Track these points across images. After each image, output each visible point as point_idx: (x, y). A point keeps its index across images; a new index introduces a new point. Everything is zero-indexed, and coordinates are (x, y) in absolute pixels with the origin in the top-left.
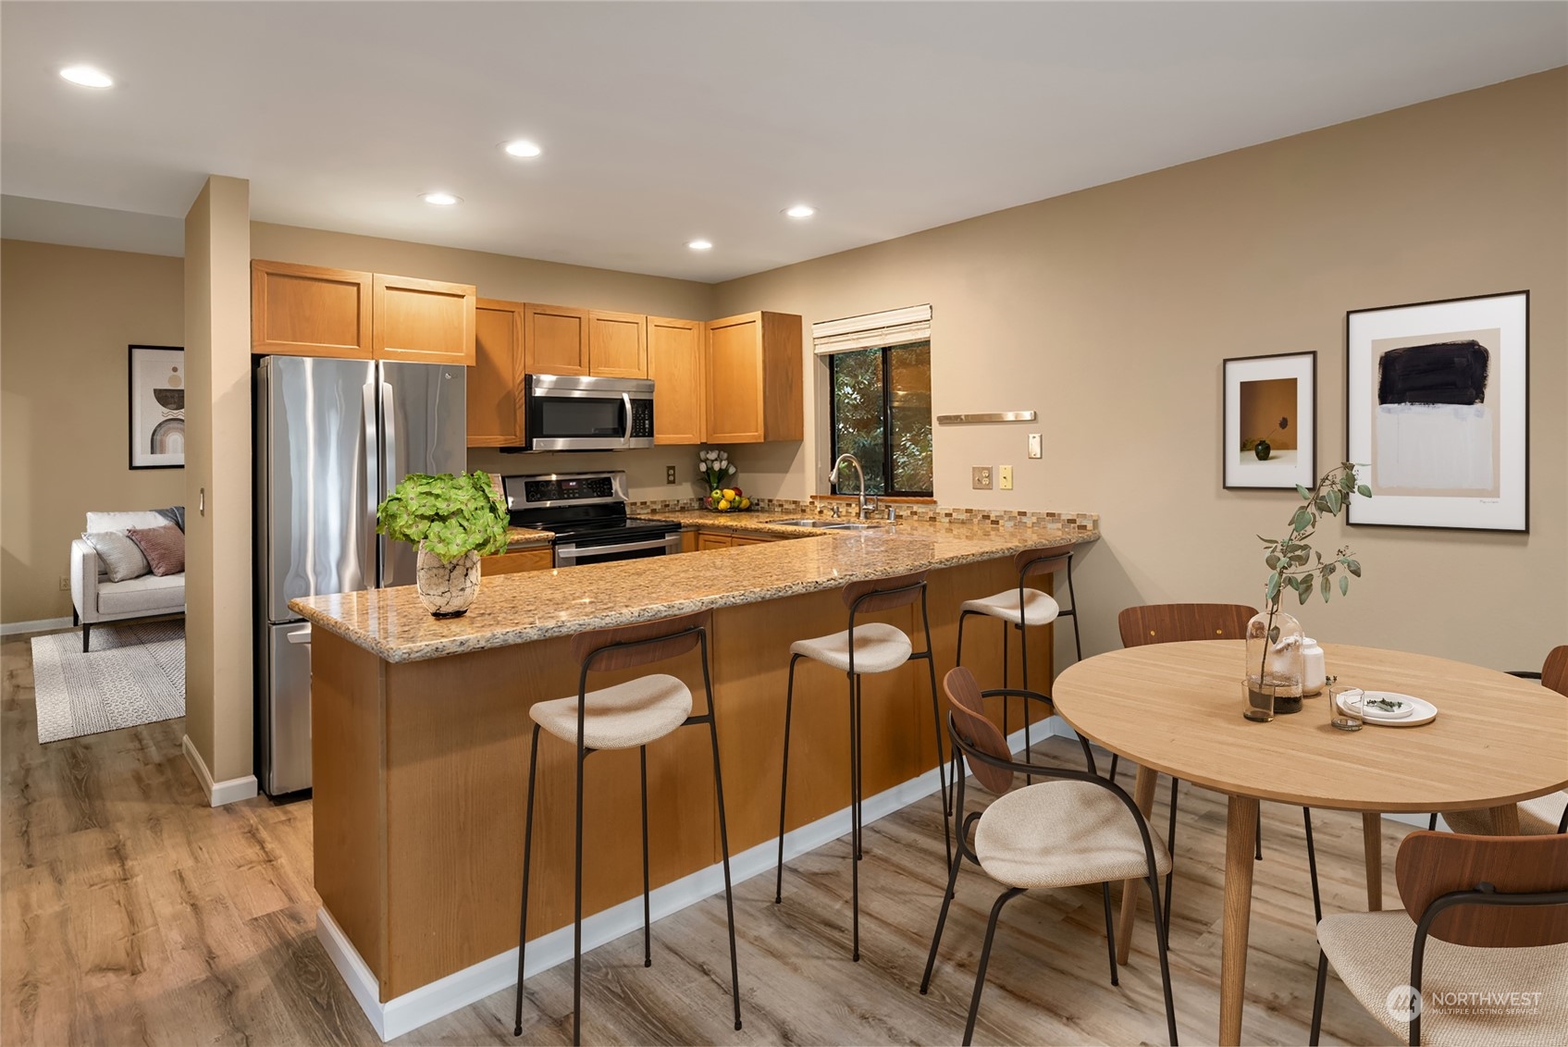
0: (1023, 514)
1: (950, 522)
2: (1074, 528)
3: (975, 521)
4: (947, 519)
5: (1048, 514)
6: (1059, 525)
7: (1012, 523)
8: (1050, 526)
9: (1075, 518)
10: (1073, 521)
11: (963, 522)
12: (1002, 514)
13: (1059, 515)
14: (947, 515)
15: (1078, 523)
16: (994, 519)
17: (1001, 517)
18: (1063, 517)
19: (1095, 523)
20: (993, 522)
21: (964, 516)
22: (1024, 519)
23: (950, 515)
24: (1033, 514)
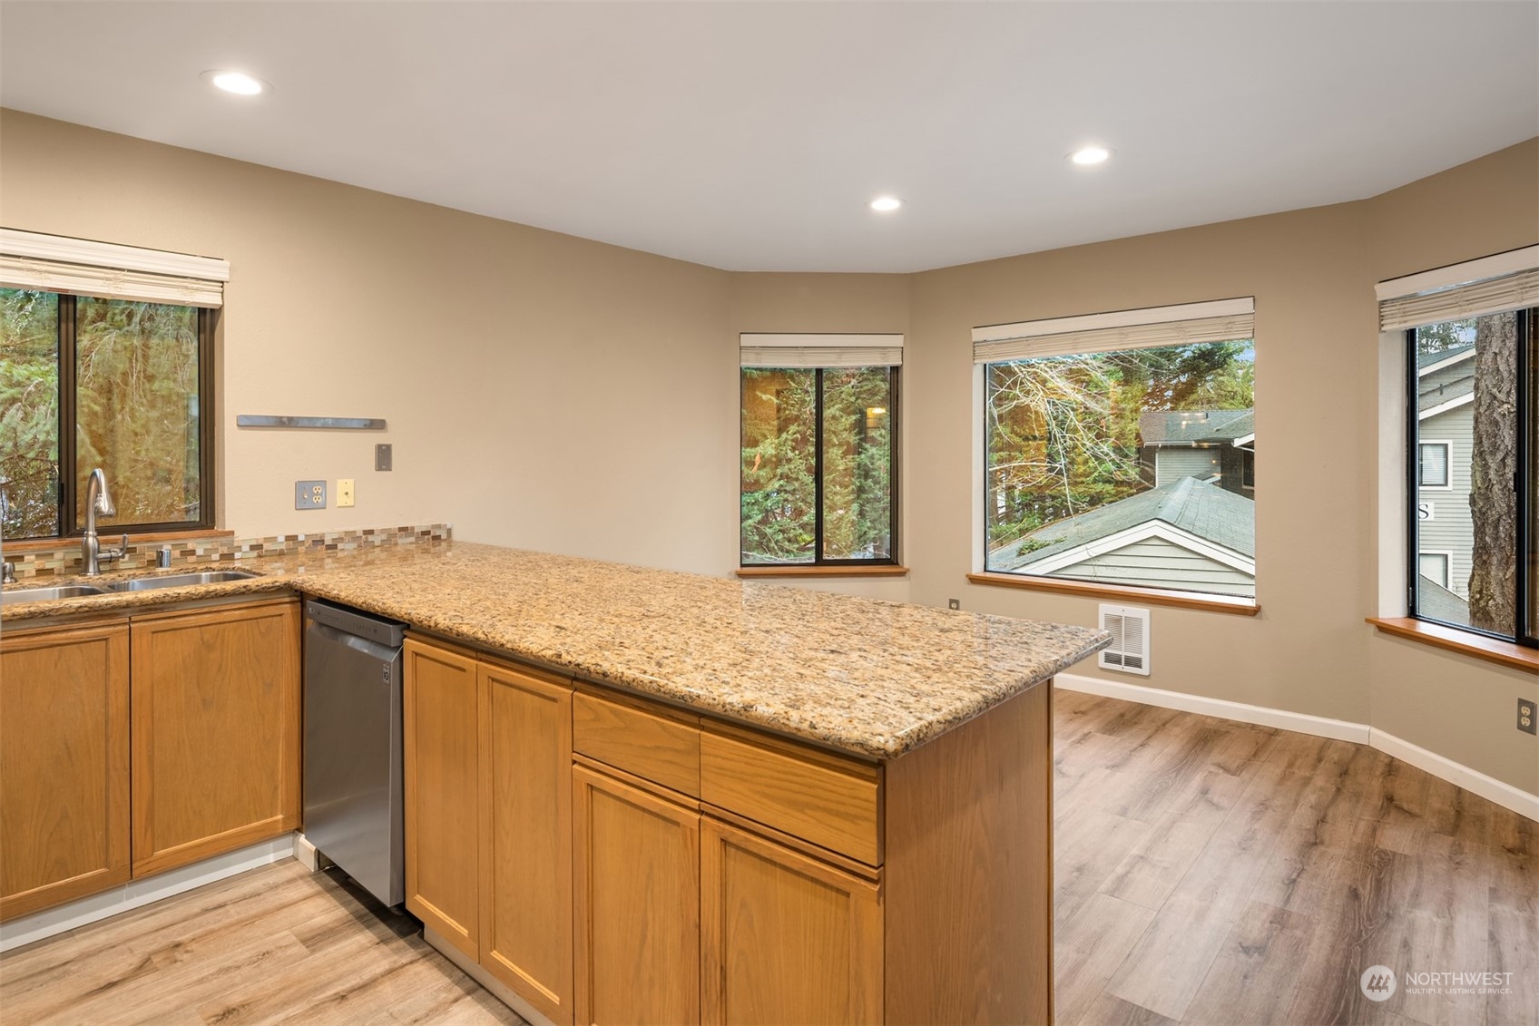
0: (371, 532)
1: (260, 556)
2: (428, 539)
3: (302, 549)
4: (255, 554)
5: (401, 529)
6: (412, 539)
7: (355, 545)
8: (400, 541)
9: (429, 529)
10: (427, 533)
11: (281, 554)
12: (343, 535)
13: (413, 528)
14: (253, 548)
15: (432, 534)
16: (330, 543)
17: (341, 539)
18: (416, 530)
19: (449, 531)
20: (329, 547)
21: (281, 544)
22: (371, 538)
23: (259, 547)
24: (383, 531)
